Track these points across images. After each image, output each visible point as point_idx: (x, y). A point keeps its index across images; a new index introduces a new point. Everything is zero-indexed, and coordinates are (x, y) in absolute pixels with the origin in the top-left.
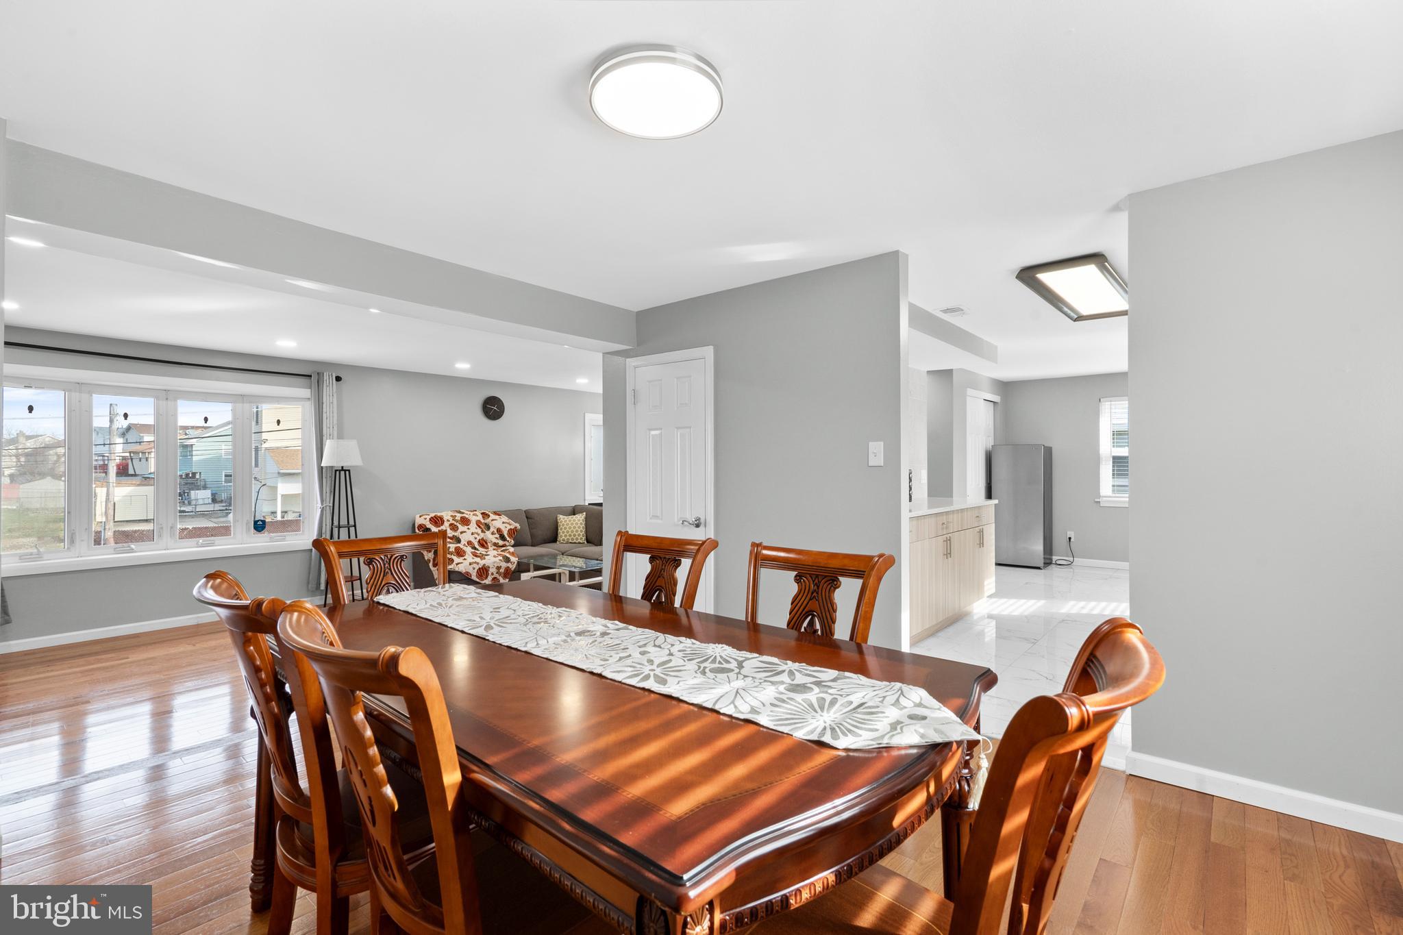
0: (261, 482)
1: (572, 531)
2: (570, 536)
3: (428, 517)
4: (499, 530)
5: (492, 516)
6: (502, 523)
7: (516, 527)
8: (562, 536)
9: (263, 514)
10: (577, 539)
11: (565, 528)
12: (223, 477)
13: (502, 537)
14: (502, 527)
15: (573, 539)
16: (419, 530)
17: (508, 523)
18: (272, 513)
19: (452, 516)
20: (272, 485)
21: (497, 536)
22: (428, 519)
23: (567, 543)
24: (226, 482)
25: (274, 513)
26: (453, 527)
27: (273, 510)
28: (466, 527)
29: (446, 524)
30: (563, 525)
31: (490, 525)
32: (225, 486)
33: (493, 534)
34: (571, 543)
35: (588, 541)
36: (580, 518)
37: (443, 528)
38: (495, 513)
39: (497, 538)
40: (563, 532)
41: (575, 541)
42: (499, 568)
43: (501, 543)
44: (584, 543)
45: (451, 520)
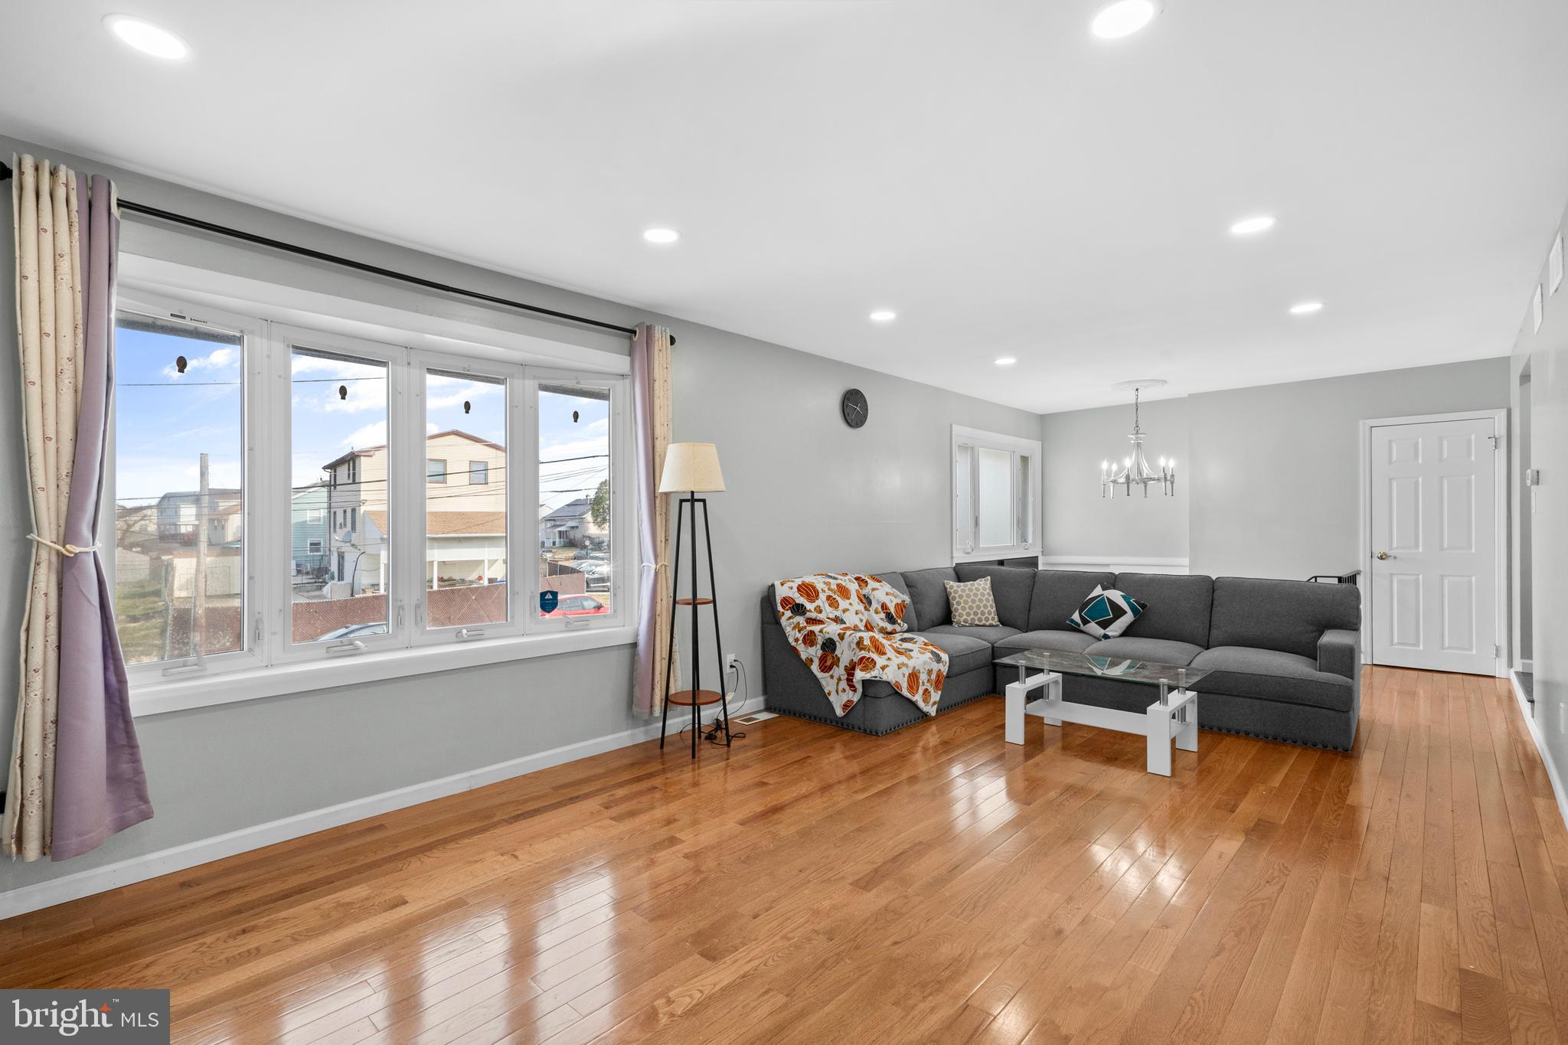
0: (359, 550)
1: (978, 607)
2: (976, 614)
3: (795, 586)
4: (884, 607)
5: (872, 584)
6: (887, 595)
7: (904, 601)
8: (961, 614)
9: (363, 587)
10: (987, 619)
11: (966, 602)
12: (309, 546)
13: (890, 618)
14: (887, 600)
15: (980, 620)
16: (783, 607)
17: (893, 595)
18: (373, 585)
19: (825, 583)
20: (374, 553)
21: (883, 615)
22: (795, 589)
23: (971, 625)
24: (311, 551)
25: (375, 586)
26: (832, 602)
27: (375, 582)
28: (848, 601)
29: (823, 597)
30: (961, 597)
31: (871, 597)
32: (310, 556)
33: (877, 612)
34: (977, 625)
35: (1004, 622)
36: (983, 585)
37: (818, 602)
38: (874, 578)
39: (882, 619)
40: (964, 609)
41: (984, 622)
42: (930, 672)
43: (889, 627)
44: (997, 626)
45: (826, 589)
